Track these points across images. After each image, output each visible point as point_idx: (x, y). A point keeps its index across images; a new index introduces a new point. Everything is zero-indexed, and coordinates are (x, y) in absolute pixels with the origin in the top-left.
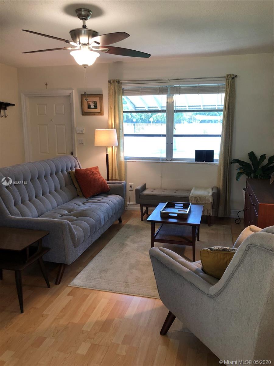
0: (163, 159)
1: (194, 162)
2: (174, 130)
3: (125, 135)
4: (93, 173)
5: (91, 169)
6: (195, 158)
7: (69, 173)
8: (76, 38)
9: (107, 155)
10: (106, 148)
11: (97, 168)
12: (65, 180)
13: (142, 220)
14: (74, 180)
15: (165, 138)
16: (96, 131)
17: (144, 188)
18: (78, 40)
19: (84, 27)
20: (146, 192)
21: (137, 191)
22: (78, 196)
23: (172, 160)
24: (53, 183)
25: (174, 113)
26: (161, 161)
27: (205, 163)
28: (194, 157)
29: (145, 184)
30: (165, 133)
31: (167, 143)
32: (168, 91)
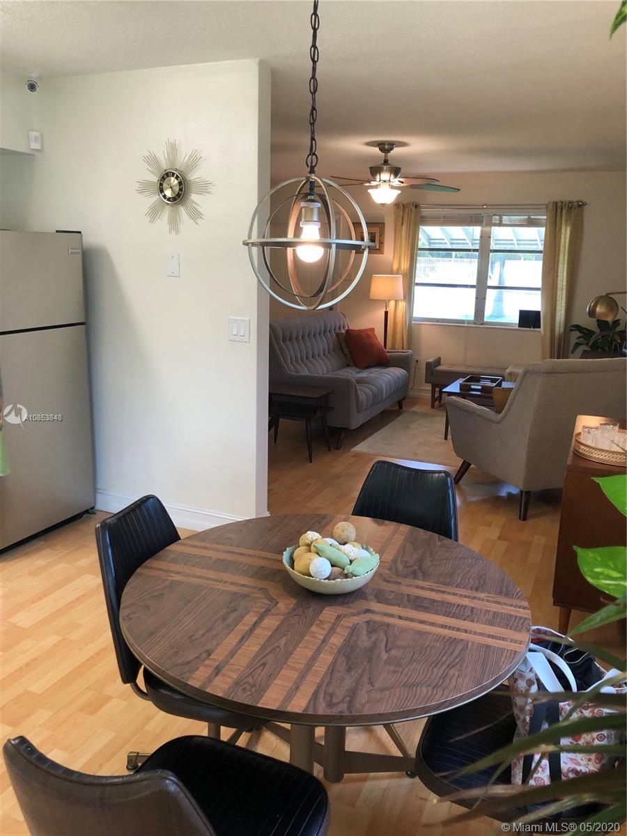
0: (469, 322)
1: (517, 327)
2: (489, 278)
3: (418, 284)
4: (369, 337)
5: (365, 330)
6: (518, 322)
7: (337, 335)
8: (376, 175)
9: (386, 313)
10: (386, 302)
11: (373, 329)
12: (333, 343)
13: (433, 407)
14: (344, 345)
15: (474, 290)
16: (373, 278)
17: (438, 362)
18: (378, 177)
19: (386, 162)
20: (440, 368)
21: (428, 364)
22: (348, 366)
23: (483, 324)
24: (322, 344)
25: (491, 254)
26: (466, 325)
27: (532, 329)
28: (515, 319)
29: (440, 358)
30: (475, 284)
31: (477, 298)
32: (482, 222)
